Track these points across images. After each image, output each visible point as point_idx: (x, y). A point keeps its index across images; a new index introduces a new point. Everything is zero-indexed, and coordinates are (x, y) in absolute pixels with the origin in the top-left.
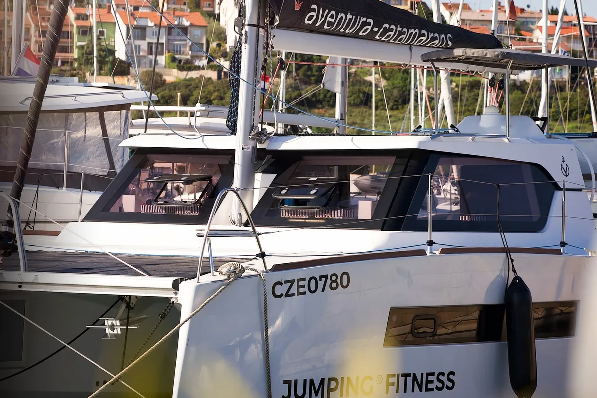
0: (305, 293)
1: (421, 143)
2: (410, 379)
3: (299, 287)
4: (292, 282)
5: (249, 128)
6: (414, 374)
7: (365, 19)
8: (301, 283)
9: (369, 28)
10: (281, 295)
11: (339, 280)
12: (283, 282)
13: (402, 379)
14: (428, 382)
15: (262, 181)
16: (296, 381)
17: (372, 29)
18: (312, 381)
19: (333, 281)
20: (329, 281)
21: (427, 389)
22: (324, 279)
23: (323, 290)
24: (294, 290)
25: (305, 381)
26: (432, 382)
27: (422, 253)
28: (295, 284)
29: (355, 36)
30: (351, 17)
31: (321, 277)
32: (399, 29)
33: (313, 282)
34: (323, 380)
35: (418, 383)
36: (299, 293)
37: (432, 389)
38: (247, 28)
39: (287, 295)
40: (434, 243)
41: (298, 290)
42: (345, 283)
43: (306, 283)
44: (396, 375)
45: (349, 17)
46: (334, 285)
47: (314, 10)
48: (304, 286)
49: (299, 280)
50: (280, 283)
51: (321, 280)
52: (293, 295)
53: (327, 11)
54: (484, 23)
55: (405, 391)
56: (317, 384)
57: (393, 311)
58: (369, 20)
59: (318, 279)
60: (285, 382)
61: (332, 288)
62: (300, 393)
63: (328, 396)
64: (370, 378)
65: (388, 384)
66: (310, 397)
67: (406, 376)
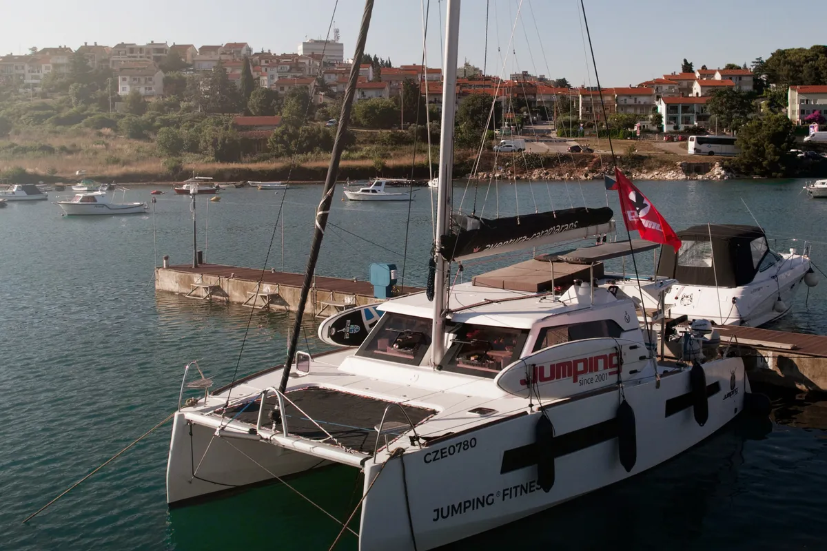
0: (446, 456)
2: (519, 489)
3: (442, 453)
4: (437, 451)
6: (522, 485)
8: (443, 451)
10: (431, 461)
11: (469, 444)
14: (531, 487)
16: (442, 509)
18: (453, 506)
19: (465, 445)
20: (462, 446)
21: (531, 491)
22: (459, 446)
23: (459, 452)
24: (439, 456)
25: (448, 507)
26: (534, 486)
27: (525, 413)
31: (457, 444)
33: (452, 449)
34: (460, 504)
35: (524, 489)
36: (442, 457)
37: (533, 490)
39: (434, 460)
41: (442, 455)
42: (473, 445)
43: (447, 450)
44: (509, 489)
46: (466, 447)
48: (445, 452)
49: (441, 450)
50: (430, 454)
51: (457, 446)
52: (439, 459)
55: (516, 496)
56: (456, 507)
57: (506, 453)
59: (455, 446)
60: (435, 511)
61: (464, 449)
62: (445, 514)
63: (465, 512)
64: (492, 495)
65: (504, 495)
66: (452, 515)
67: (516, 487)
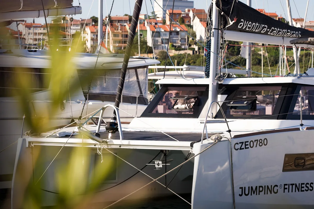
0: (248, 148)
1: (293, 80)
2: (294, 186)
3: (246, 145)
4: (243, 143)
5: (215, 75)
6: (296, 184)
7: (264, 25)
8: (247, 143)
9: (266, 29)
10: (238, 149)
11: (263, 142)
12: (239, 143)
13: (291, 186)
14: (302, 187)
15: (221, 98)
16: (245, 188)
17: (267, 29)
18: (252, 187)
19: (260, 143)
20: (259, 142)
21: (302, 191)
22: (256, 142)
23: (256, 147)
24: (243, 146)
25: (249, 187)
26: (303, 187)
27: (298, 129)
28: (244, 144)
29: (259, 33)
30: (258, 24)
31: (255, 141)
32: (278, 29)
33: (252, 143)
34: (256, 187)
35: (297, 188)
36: (246, 148)
37: (303, 191)
38: (213, 30)
39: (241, 149)
40: (303, 125)
41: (245, 147)
42: (265, 143)
43: (248, 143)
44: (288, 185)
45: (257, 24)
46: (261, 144)
47: (242, 22)
48: (248, 145)
49: (246, 142)
50: (238, 144)
51: (255, 142)
52: (243, 149)
53: (248, 22)
54: (311, 27)
55: (292, 192)
56: (254, 189)
57: (286, 156)
58: (265, 26)
59: (254, 142)
60: (240, 188)
61: (260, 146)
62: (247, 193)
63: (259, 194)
64: (277, 186)
65: (285, 189)
66: (251, 195)
67: (292, 185)
